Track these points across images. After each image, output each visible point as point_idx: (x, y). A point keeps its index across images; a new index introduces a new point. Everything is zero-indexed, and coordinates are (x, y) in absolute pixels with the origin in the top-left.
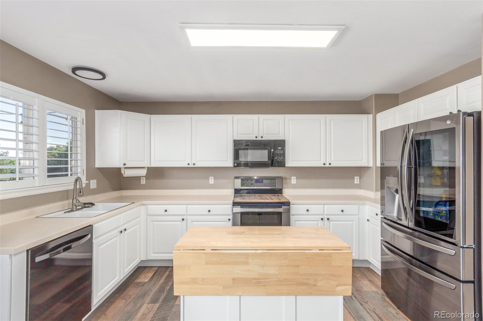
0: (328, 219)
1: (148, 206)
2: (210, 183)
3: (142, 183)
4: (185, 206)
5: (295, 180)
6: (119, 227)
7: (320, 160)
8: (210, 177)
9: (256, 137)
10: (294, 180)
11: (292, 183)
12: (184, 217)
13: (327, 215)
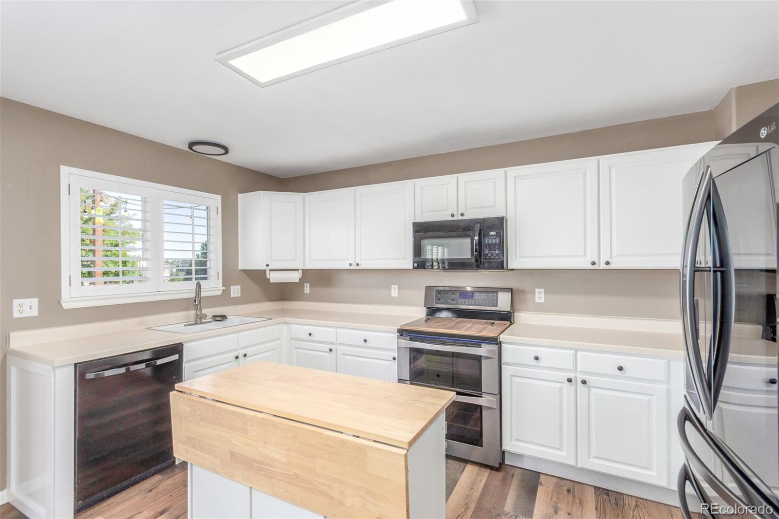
0: (584, 382)
1: (291, 325)
2: (393, 295)
3: (305, 292)
4: (334, 329)
5: (543, 296)
6: (236, 350)
7: (585, 255)
8: (392, 286)
9: (453, 215)
10: (540, 296)
11: (537, 300)
12: (333, 346)
13: (582, 372)
